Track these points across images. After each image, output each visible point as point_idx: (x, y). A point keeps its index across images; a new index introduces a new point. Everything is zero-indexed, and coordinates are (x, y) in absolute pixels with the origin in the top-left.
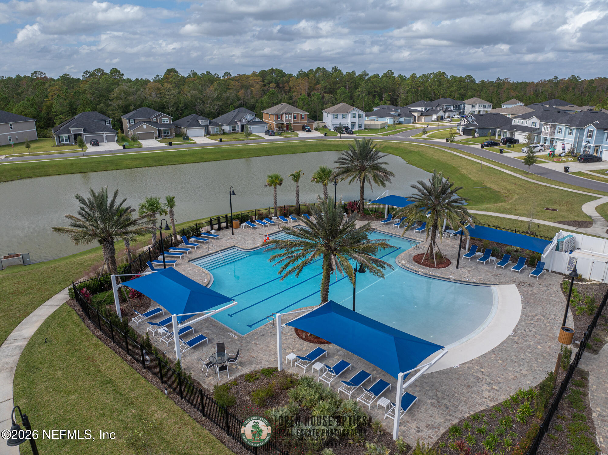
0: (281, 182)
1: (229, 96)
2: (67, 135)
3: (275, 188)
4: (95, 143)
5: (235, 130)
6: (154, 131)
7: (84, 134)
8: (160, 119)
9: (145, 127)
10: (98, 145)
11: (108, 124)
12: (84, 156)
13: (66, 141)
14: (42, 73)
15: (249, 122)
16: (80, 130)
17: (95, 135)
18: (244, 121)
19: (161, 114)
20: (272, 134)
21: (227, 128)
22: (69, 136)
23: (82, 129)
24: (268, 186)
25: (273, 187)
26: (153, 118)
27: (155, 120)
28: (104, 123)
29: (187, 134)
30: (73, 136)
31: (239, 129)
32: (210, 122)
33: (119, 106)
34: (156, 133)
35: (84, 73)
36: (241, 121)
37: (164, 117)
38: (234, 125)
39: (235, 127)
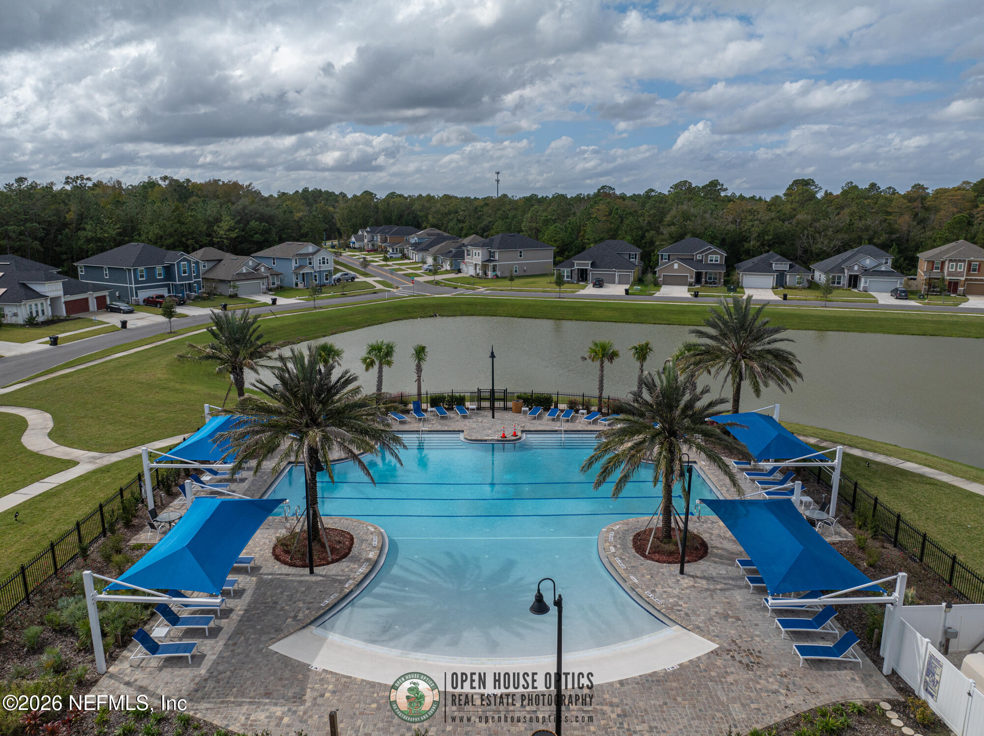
0: (612, 356)
1: (870, 225)
2: (569, 269)
3: (602, 363)
4: (599, 284)
5: (839, 283)
6: (690, 273)
7: (591, 270)
8: (707, 256)
9: (676, 266)
10: (601, 287)
11: (633, 258)
12: (560, 298)
13: (568, 277)
15: (866, 272)
16: (586, 264)
17: (599, 273)
18: (856, 268)
19: (710, 249)
20: (900, 295)
21: (820, 277)
22: (571, 271)
23: (590, 262)
25: (598, 363)
26: (696, 254)
27: (699, 257)
28: (628, 258)
29: (742, 282)
30: (576, 272)
31: (845, 281)
32: (791, 266)
33: (670, 234)
34: (691, 277)
36: (851, 268)
37: (714, 253)
38: (837, 275)
39: (839, 278)
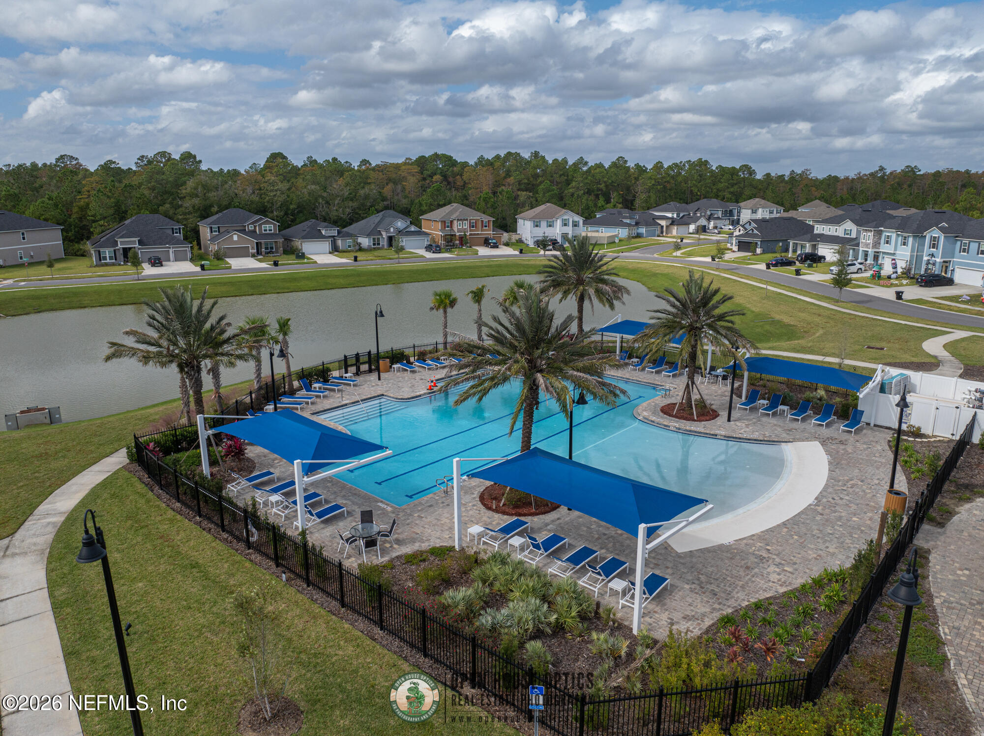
0: (453, 303)
1: (369, 194)
2: (112, 249)
3: (445, 312)
4: (156, 262)
5: (379, 244)
6: (250, 244)
7: (139, 249)
8: (260, 226)
9: (235, 238)
10: (161, 265)
11: (177, 233)
12: (139, 280)
13: (111, 258)
14: (72, 158)
15: (400, 232)
16: (133, 242)
17: (156, 250)
18: (392, 230)
19: (261, 219)
20: (436, 250)
21: (365, 242)
22: (115, 251)
23: (136, 239)
24: (435, 310)
25: (441, 311)
26: (248, 225)
27: (251, 227)
28: (171, 233)
29: (302, 249)
30: (121, 252)
31: (384, 242)
32: (339, 232)
33: (194, 207)
34: (253, 248)
35: (138, 159)
36: (387, 231)
37: (267, 222)
38: (376, 237)
39: (378, 239)
